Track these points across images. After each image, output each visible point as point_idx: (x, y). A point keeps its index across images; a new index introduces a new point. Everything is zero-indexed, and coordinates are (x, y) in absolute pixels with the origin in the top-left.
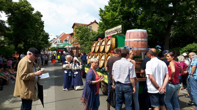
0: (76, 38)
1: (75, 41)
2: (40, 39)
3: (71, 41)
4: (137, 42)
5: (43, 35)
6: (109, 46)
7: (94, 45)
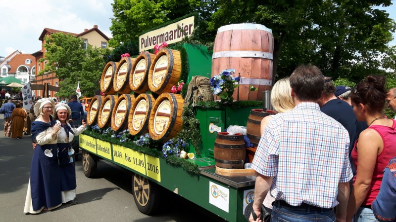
0: (48, 63)
1: (47, 71)
3: (34, 70)
4: (252, 61)
6: (165, 72)
7: (109, 72)
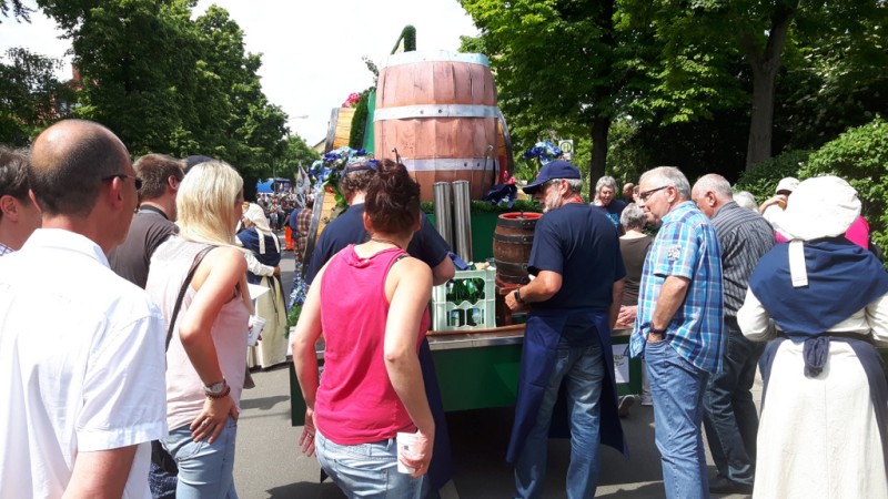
2: (246, 133)
4: (417, 125)
5: (256, 117)
